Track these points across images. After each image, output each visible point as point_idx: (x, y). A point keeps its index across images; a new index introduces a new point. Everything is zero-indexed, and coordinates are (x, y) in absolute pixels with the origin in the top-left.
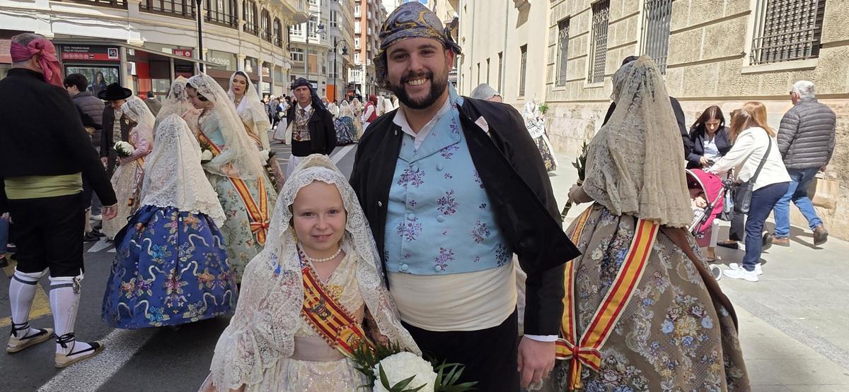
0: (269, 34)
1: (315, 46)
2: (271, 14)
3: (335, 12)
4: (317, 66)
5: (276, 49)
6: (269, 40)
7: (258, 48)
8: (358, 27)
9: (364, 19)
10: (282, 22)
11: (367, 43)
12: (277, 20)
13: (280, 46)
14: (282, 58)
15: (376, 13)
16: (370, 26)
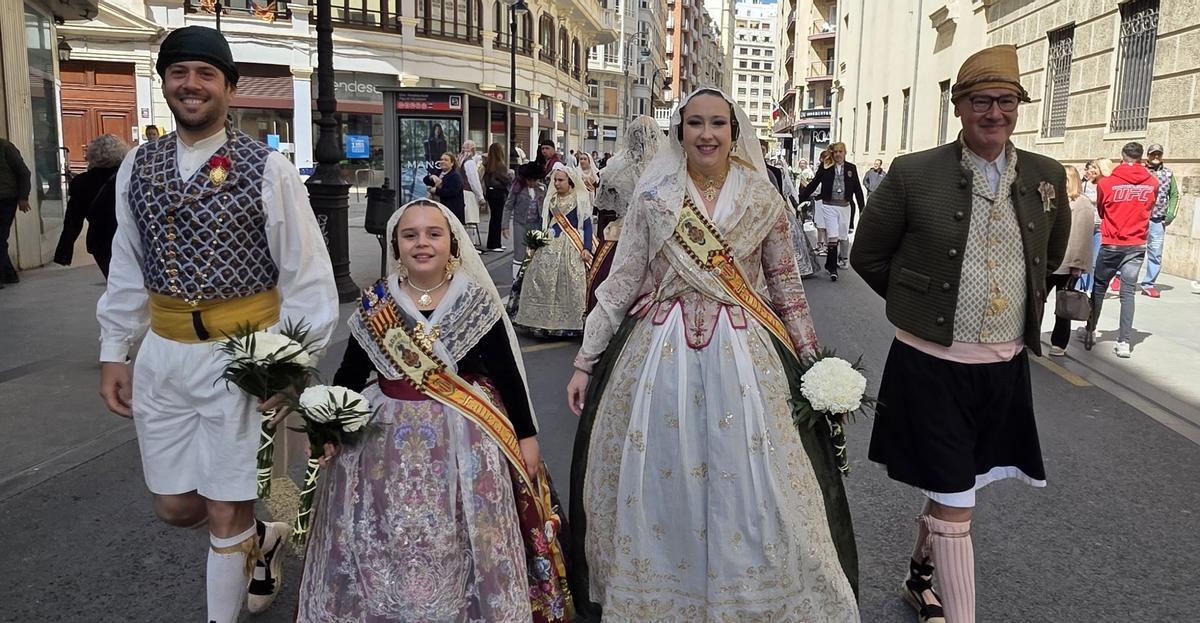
0: (566, 61)
1: (615, 75)
2: (569, 33)
3: (644, 24)
4: (616, 105)
5: (573, 82)
6: (566, 69)
7: (554, 82)
8: (671, 43)
9: (677, 31)
10: (580, 43)
11: (681, 68)
12: (576, 41)
13: (577, 78)
14: (578, 95)
15: (696, 21)
16: (686, 41)
